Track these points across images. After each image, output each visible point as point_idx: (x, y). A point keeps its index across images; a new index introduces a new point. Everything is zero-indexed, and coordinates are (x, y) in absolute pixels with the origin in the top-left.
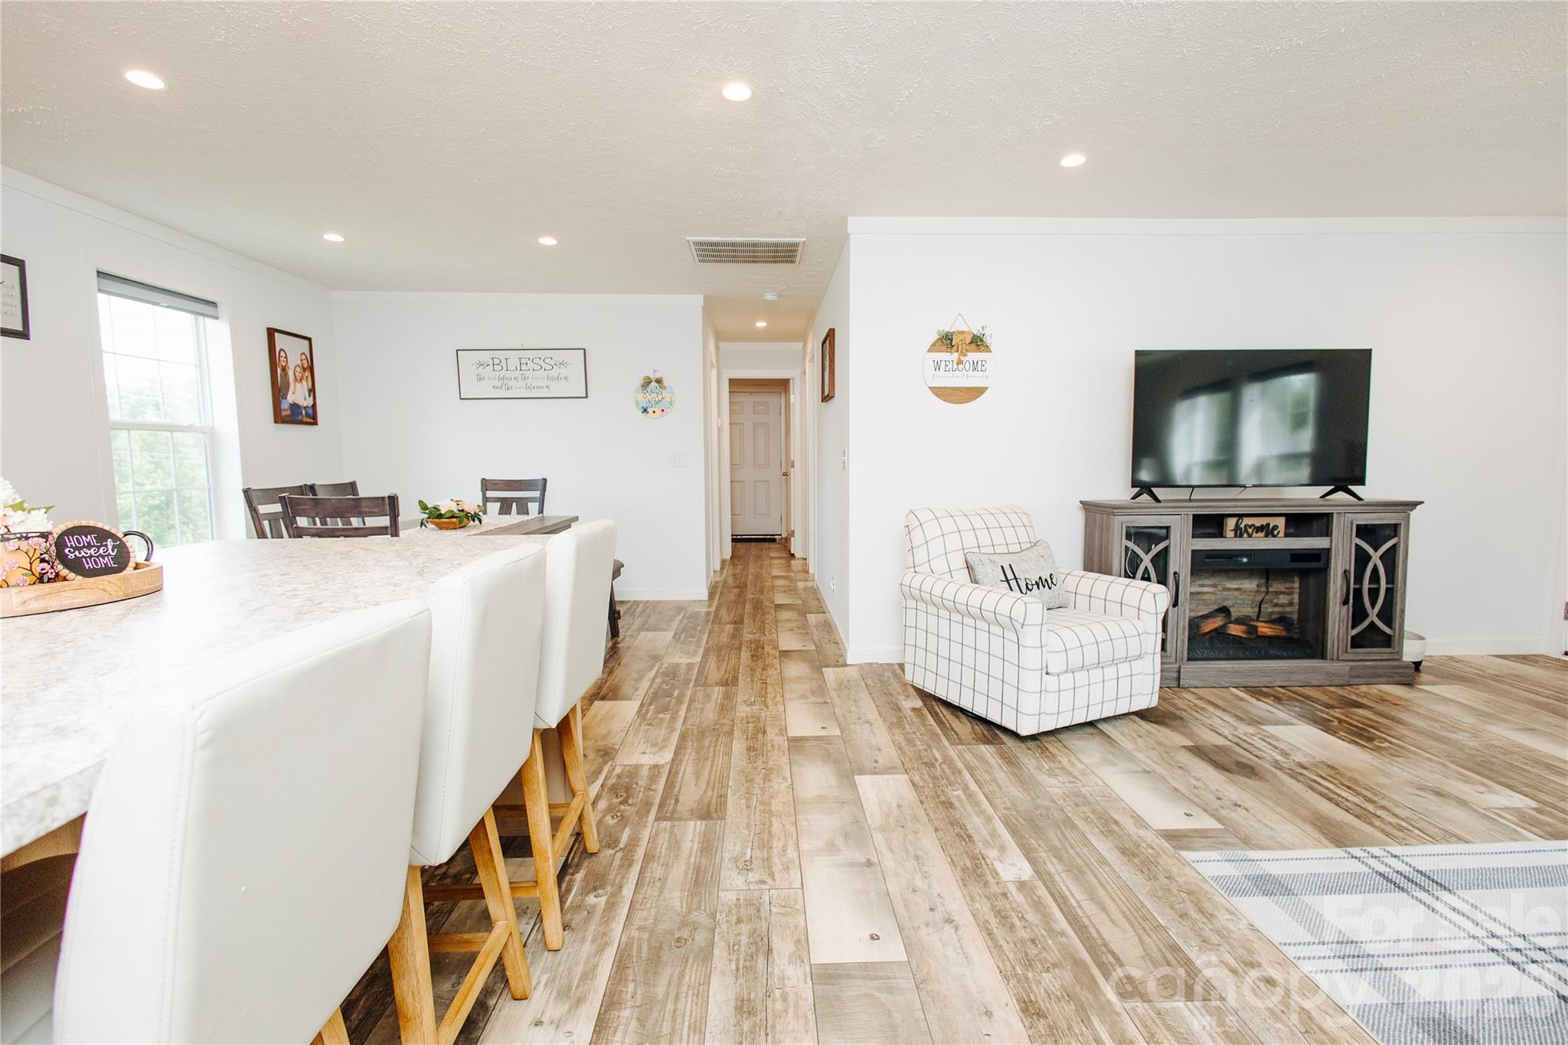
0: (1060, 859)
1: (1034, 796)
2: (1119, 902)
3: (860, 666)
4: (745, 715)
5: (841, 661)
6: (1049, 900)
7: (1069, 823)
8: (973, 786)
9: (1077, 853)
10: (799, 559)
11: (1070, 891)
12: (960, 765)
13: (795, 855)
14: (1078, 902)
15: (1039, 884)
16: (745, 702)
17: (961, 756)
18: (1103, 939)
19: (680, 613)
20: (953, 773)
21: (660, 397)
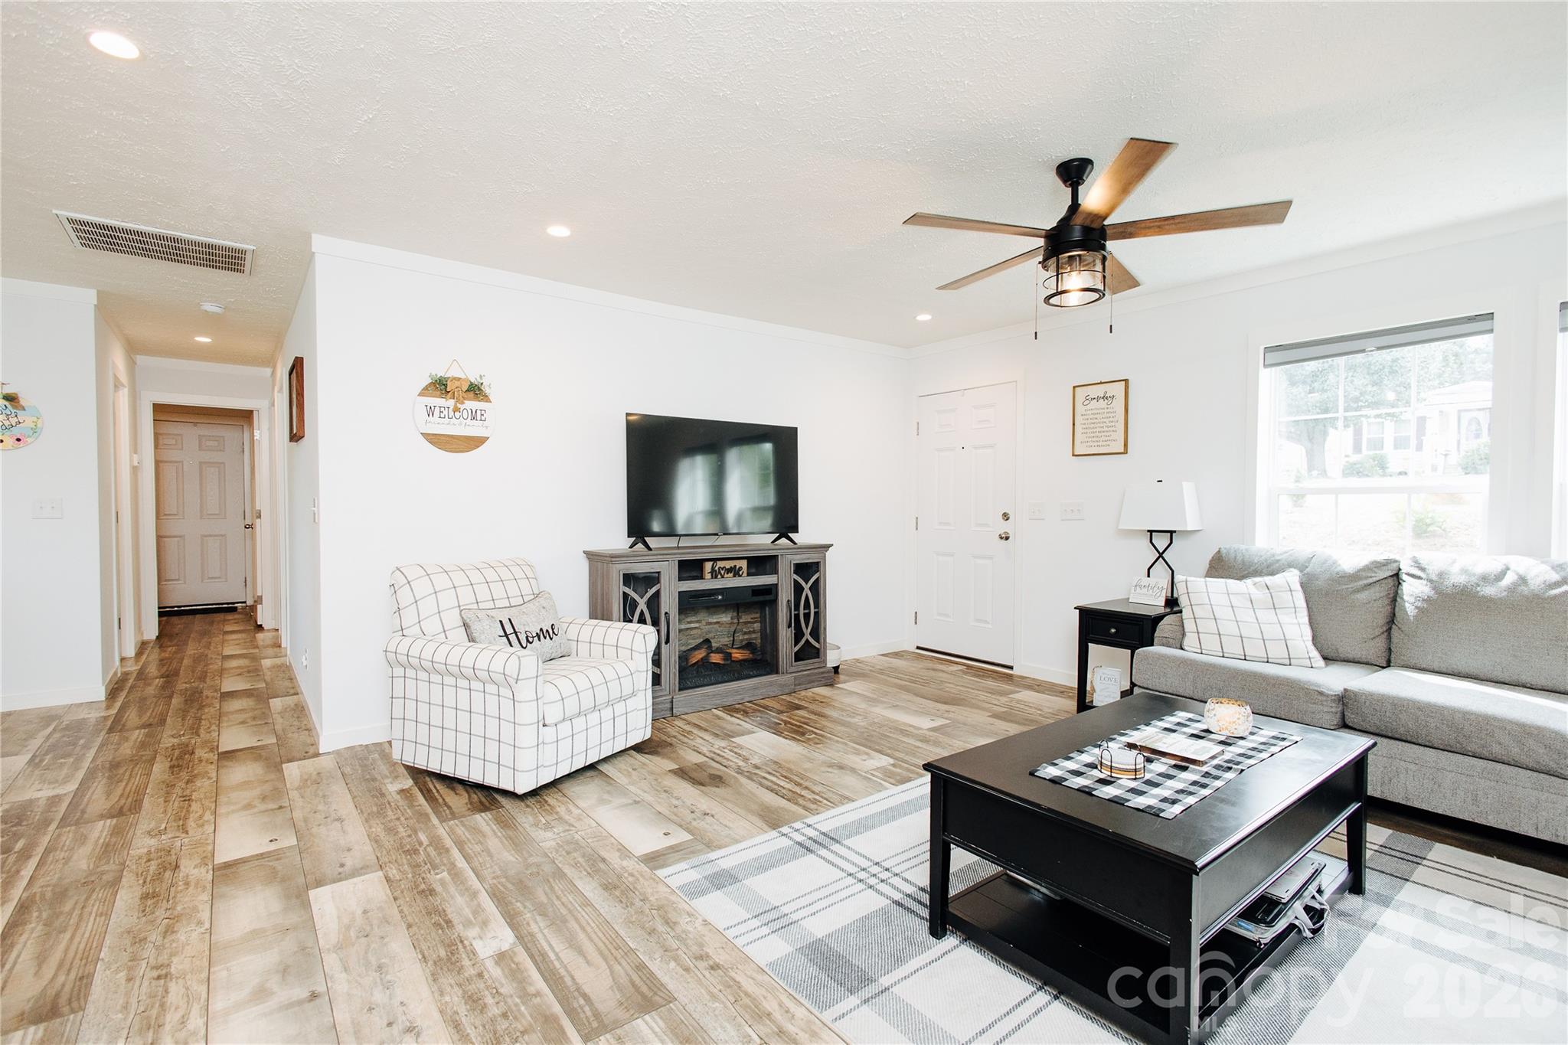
0: (544, 914)
1: (526, 855)
2: (596, 940)
3: (338, 753)
4: (146, 850)
5: (312, 751)
6: (529, 964)
7: (559, 874)
8: (461, 863)
9: (563, 904)
10: (269, 630)
11: (550, 945)
12: (448, 842)
13: (201, 1022)
14: (557, 954)
15: (520, 950)
16: (149, 833)
17: (451, 833)
18: (577, 984)
19: (48, 725)
20: (439, 854)
21: (14, 421)
